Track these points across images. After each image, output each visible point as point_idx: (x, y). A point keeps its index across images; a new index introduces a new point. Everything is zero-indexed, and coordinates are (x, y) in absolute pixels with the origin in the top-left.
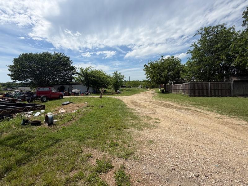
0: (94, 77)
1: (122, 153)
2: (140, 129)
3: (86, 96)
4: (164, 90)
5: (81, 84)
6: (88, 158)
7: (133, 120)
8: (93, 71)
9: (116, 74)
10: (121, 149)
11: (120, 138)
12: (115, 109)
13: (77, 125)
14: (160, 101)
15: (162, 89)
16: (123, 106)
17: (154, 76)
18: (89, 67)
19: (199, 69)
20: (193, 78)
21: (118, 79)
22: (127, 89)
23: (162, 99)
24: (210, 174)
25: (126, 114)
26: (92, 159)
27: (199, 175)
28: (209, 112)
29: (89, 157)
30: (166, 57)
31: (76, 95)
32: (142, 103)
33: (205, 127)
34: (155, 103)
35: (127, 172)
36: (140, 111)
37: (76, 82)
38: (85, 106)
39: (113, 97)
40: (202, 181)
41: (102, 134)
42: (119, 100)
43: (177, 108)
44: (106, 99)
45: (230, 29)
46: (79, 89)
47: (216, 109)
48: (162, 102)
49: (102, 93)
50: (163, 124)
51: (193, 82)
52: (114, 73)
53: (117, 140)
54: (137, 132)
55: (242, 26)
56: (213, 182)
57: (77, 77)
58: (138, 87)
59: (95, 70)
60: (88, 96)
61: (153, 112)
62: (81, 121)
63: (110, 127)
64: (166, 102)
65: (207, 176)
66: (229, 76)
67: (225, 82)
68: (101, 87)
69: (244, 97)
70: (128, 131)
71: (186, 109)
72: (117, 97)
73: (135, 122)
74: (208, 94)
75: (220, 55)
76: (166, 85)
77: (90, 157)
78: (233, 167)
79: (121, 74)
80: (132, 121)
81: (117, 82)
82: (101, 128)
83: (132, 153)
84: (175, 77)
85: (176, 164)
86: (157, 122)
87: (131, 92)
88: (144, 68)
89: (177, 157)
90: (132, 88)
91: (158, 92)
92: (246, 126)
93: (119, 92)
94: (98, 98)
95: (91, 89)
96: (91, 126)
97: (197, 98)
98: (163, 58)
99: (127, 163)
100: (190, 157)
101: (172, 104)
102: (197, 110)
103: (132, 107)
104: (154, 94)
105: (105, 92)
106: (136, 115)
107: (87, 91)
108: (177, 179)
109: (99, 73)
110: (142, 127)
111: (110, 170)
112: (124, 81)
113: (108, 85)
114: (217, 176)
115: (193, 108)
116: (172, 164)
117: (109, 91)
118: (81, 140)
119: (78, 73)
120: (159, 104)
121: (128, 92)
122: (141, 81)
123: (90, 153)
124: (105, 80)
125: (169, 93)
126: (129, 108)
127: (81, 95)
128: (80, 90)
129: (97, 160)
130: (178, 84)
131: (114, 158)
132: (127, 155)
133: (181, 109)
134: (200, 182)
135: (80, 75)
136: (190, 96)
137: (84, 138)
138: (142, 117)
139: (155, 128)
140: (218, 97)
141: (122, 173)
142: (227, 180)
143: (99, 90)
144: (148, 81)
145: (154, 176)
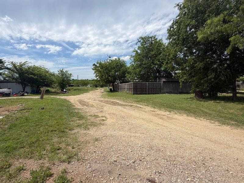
0: (32, 74)
1: (65, 157)
2: (86, 128)
3: (21, 97)
4: (112, 89)
5: (14, 82)
6: (19, 172)
7: (79, 120)
8: (31, 67)
9: (62, 71)
10: (63, 153)
11: (63, 142)
12: (59, 110)
13: (4, 134)
14: (108, 100)
15: (110, 88)
16: (69, 106)
17: (102, 76)
18: (25, 62)
19: (140, 71)
20: (136, 78)
21: (64, 77)
22: (75, 88)
23: (110, 98)
24: (143, 158)
25: (72, 115)
26: (25, 171)
27: (135, 161)
28: (146, 107)
29: (21, 170)
30: (114, 58)
31: (6, 96)
32: (91, 102)
33: (143, 119)
34: (103, 101)
35: (69, 175)
36: (87, 110)
37: (5, 79)
38: (18, 109)
39: (58, 97)
40: (137, 165)
41: (41, 139)
42: (65, 100)
43: (122, 105)
44: (48, 99)
45: (160, 40)
46: (9, 89)
47: (151, 104)
48: (110, 100)
49: (44, 93)
50: (109, 121)
51: (135, 82)
52: (59, 70)
53: (60, 144)
54: (83, 131)
55: (166, 39)
56: (145, 164)
57: (6, 73)
58: (88, 86)
59: (34, 65)
60: (24, 97)
61: (101, 110)
62: (10, 128)
63: (52, 131)
64: (113, 100)
65: (141, 160)
66: (160, 77)
67: (158, 82)
68: (43, 86)
69: (170, 94)
70: (73, 132)
71: (129, 105)
72: (63, 97)
73: (81, 122)
74: (146, 92)
75: (154, 61)
76: (113, 84)
77: (23, 169)
78: (159, 148)
79: (68, 72)
80: (78, 122)
81: (63, 80)
82: (39, 134)
83: (75, 155)
84: (122, 78)
85: (117, 156)
86: (103, 120)
87: (79, 92)
88: (93, 67)
89: (119, 149)
90: (81, 87)
91: (107, 91)
92: (169, 116)
93: (65, 92)
94: (38, 98)
95: (28, 89)
96: (26, 132)
97: (139, 95)
98: (111, 59)
99: (69, 166)
100: (129, 147)
101: (118, 101)
102: (138, 106)
103: (79, 107)
104: (103, 93)
105: (48, 92)
106: (83, 114)
107: (22, 90)
108: (118, 169)
109: (39, 69)
110: (89, 127)
111: (48, 178)
112: (71, 79)
113: (52, 84)
114: (148, 159)
115: (135, 105)
116: (115, 157)
117: (53, 90)
118: (9, 152)
119: (8, 68)
120: (107, 102)
121: (76, 91)
122: (90, 80)
123: (22, 165)
124: (48, 78)
125: (116, 91)
126: (75, 108)
127: (14, 95)
128: (11, 90)
129: (32, 172)
130: (124, 84)
131: (54, 164)
132: (70, 158)
133: (125, 106)
134: (136, 166)
135: (12, 71)
136: (134, 94)
137: (15, 149)
138: (90, 116)
139: (101, 125)
140: (154, 94)
141: (63, 178)
142: (154, 160)
143: (40, 90)
144: (97, 81)
145: (97, 172)
